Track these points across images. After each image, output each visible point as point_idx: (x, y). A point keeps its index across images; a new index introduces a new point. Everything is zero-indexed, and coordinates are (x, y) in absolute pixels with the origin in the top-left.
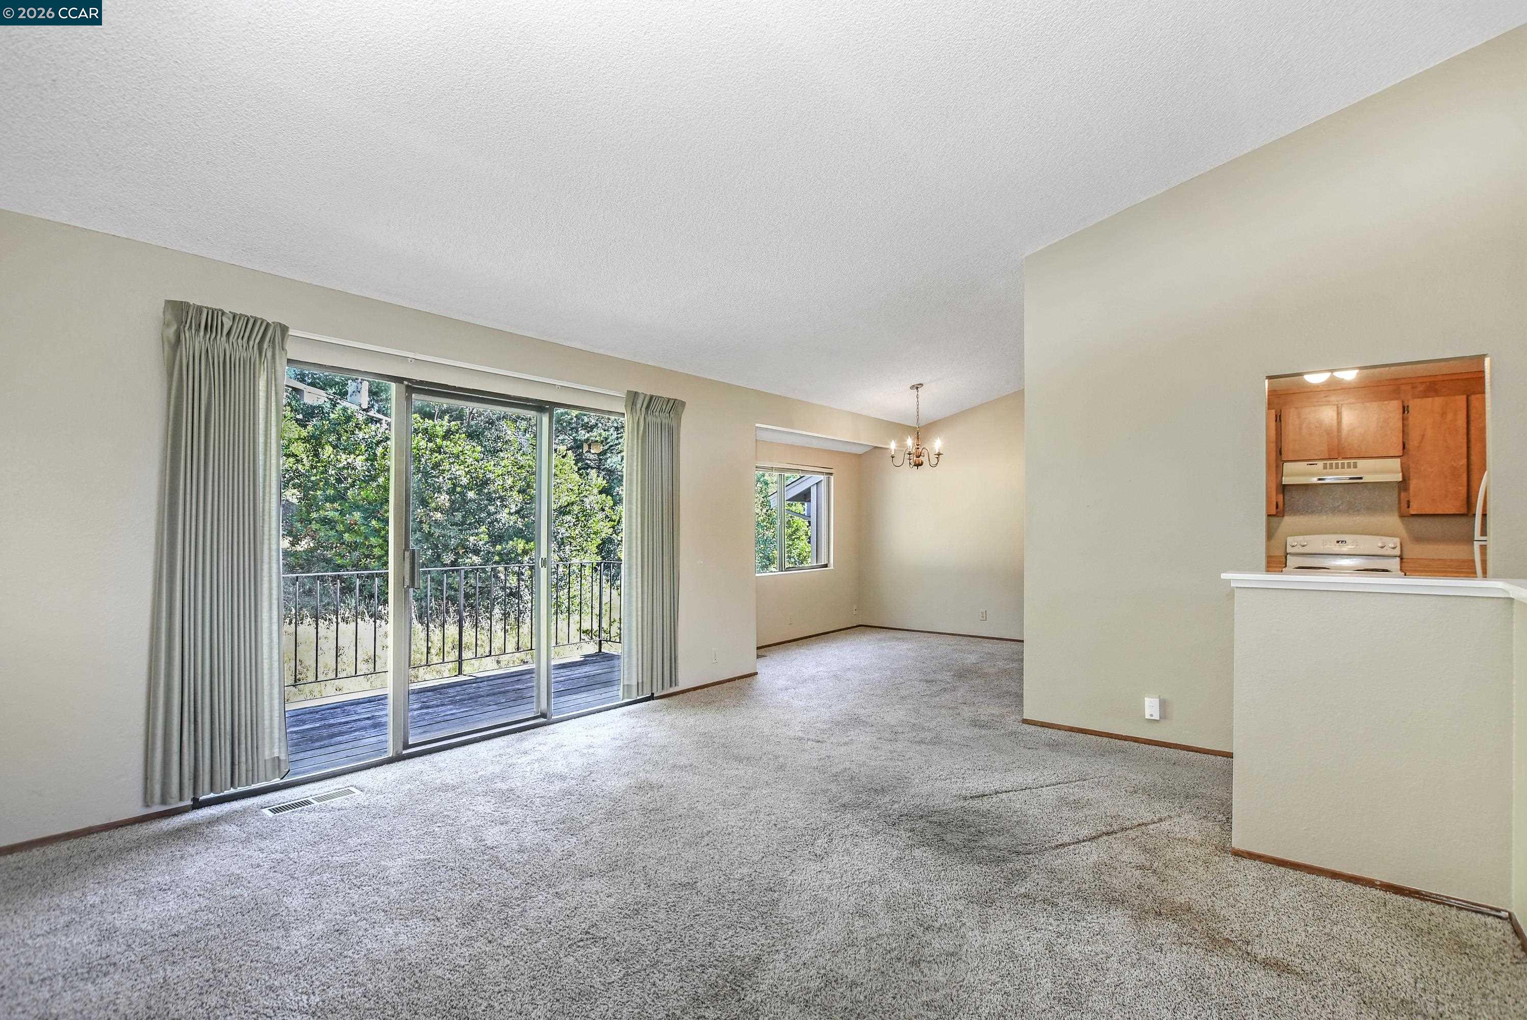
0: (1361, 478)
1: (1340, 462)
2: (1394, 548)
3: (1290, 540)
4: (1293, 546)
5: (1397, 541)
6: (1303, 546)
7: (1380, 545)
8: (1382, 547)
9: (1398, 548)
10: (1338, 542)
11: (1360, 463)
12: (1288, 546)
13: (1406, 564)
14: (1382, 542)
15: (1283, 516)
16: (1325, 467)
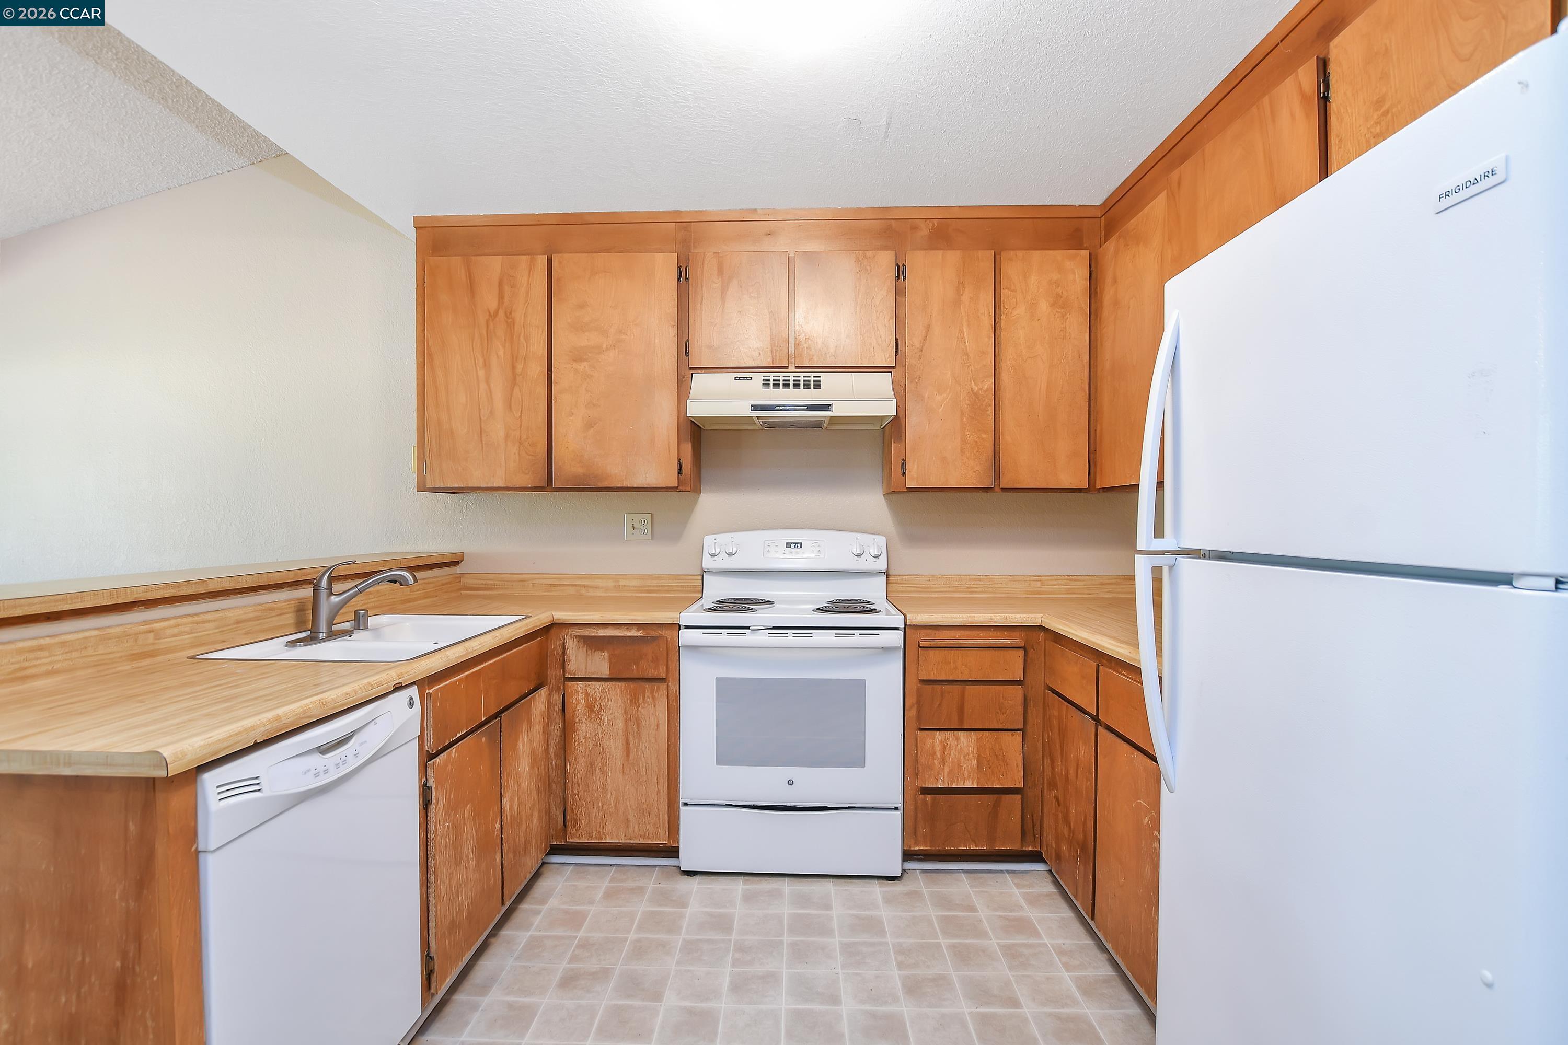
0: (826, 407)
1: (792, 375)
2: (877, 557)
3: (708, 540)
4: (713, 556)
5: (882, 540)
6: (730, 555)
7: (856, 550)
8: (859, 555)
9: (884, 557)
10: (788, 545)
11: (827, 378)
12: (706, 556)
13: (899, 587)
14: (862, 546)
15: (696, 490)
16: (766, 384)
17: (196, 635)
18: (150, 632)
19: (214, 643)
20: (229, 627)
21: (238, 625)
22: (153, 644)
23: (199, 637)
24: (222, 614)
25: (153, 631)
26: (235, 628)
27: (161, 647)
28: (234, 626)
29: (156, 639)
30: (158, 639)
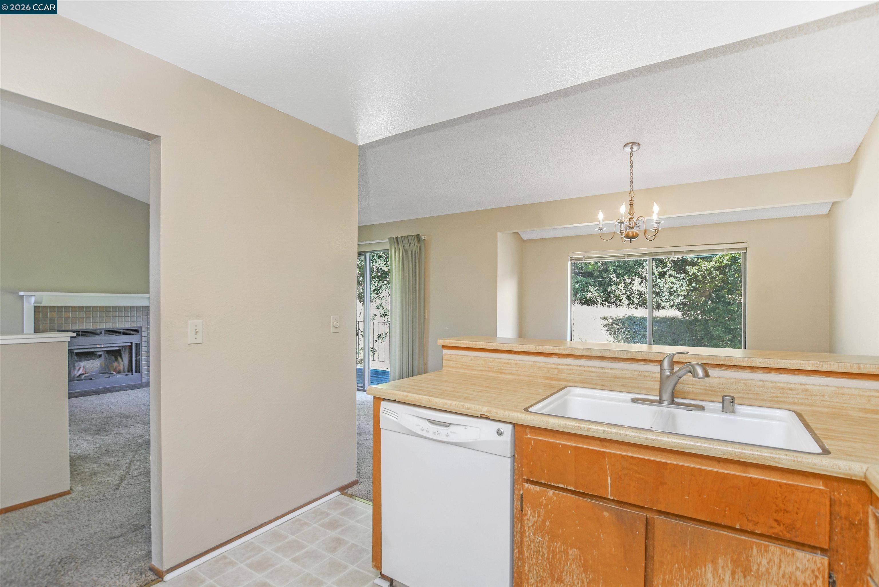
17: (583, 377)
18: (555, 369)
19: (596, 384)
20: (608, 379)
21: (615, 379)
22: (557, 375)
23: (587, 378)
24: (604, 371)
25: (557, 369)
26: (613, 380)
27: (562, 377)
28: (613, 379)
29: (558, 373)
30: (560, 373)
